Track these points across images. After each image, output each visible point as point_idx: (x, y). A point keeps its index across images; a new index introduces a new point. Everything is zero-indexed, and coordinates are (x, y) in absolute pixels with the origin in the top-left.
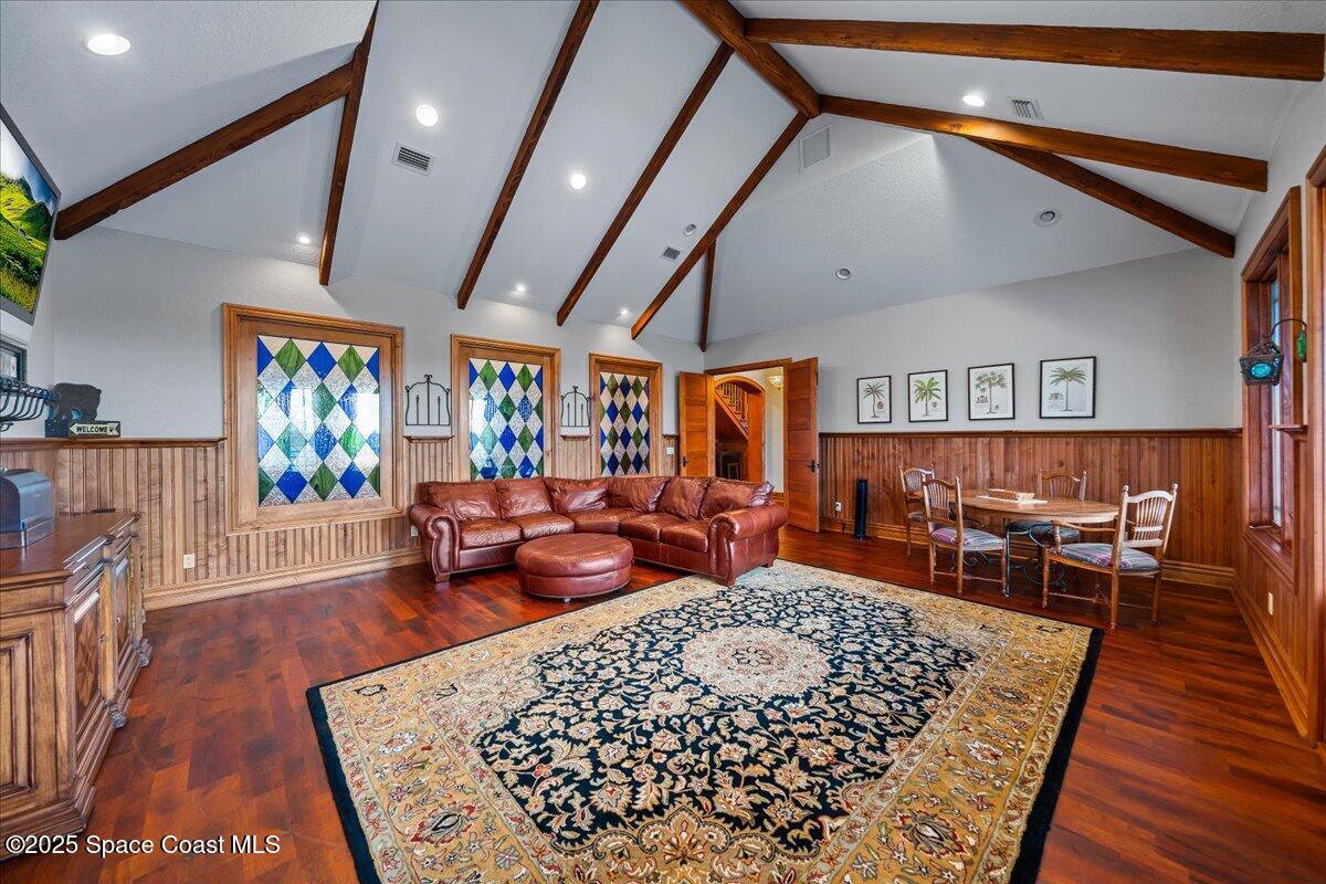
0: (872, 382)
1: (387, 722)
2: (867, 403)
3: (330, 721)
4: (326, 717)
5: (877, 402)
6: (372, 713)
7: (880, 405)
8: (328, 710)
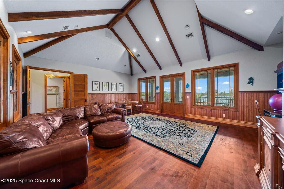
0: (96, 82)
1: (195, 147)
2: (95, 87)
3: (203, 155)
4: (203, 156)
5: (97, 86)
6: (195, 150)
7: (97, 87)
8: (201, 157)
